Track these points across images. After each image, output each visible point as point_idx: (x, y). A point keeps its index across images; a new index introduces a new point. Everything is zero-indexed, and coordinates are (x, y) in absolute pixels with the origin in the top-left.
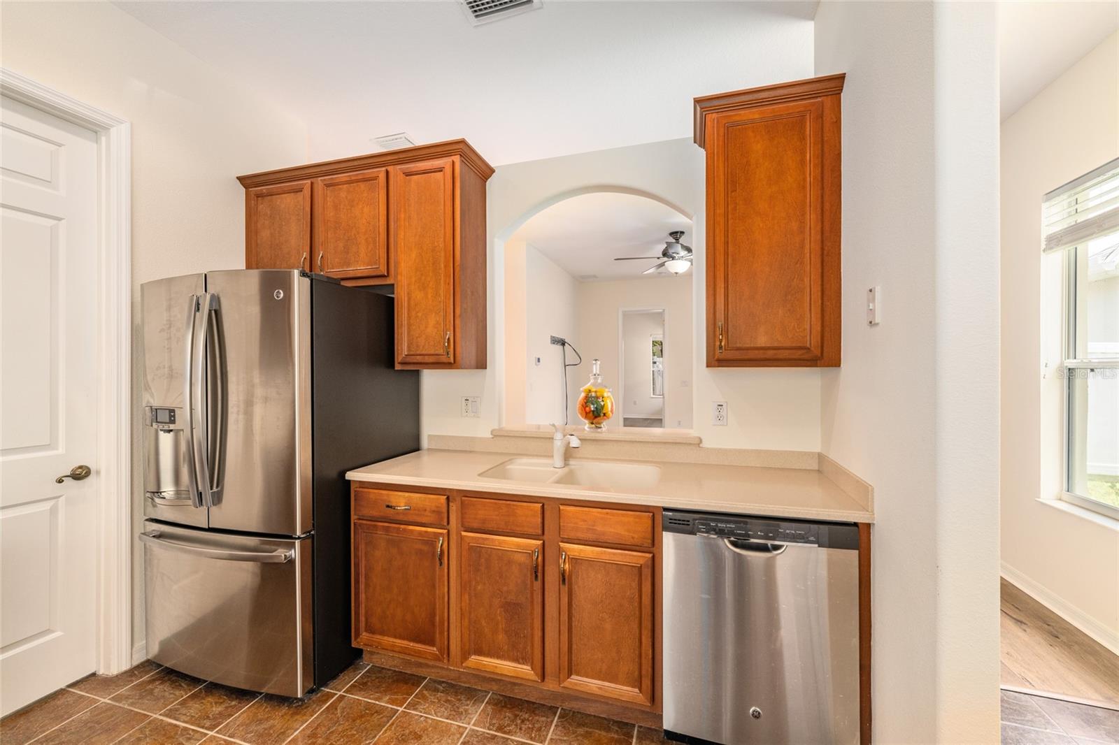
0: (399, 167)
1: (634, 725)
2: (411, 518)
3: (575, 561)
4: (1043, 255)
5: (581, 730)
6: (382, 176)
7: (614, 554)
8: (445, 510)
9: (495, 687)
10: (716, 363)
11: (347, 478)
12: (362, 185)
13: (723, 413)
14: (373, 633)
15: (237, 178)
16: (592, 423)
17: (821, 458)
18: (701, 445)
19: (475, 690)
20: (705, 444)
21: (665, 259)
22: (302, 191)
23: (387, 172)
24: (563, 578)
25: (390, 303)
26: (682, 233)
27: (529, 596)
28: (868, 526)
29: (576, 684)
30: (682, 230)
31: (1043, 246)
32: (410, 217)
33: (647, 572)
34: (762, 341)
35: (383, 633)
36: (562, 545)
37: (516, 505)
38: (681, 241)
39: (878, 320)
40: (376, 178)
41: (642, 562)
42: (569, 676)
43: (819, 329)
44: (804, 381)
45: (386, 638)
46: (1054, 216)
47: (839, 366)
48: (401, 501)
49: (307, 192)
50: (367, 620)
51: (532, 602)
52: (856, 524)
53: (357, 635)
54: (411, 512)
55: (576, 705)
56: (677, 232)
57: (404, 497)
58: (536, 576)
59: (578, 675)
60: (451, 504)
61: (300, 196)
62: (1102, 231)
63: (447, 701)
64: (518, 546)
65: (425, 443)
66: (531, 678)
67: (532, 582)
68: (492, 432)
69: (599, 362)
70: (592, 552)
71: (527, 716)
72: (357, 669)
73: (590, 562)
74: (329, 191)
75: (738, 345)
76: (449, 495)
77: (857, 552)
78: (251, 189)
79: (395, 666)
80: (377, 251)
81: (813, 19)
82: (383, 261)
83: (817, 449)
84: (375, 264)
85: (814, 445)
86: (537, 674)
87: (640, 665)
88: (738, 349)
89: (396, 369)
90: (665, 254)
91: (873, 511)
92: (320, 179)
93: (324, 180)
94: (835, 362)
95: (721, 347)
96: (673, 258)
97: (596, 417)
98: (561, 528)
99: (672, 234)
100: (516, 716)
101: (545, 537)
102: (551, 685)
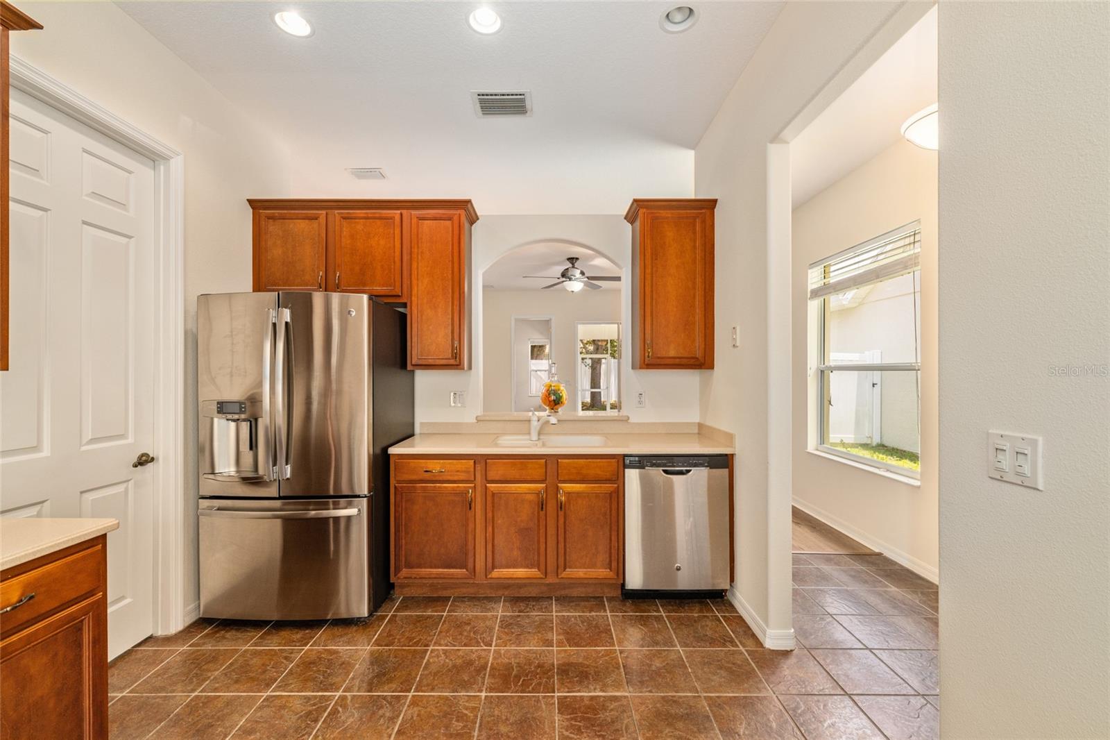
0: (413, 212)
1: (603, 597)
2: (445, 478)
3: (568, 494)
4: (809, 301)
5: (571, 604)
6: (397, 218)
7: (594, 487)
8: (472, 470)
9: (506, 593)
10: (645, 366)
11: (389, 453)
12: (378, 222)
13: (643, 399)
14: (412, 568)
15: (248, 200)
16: (552, 409)
17: (700, 426)
18: (629, 421)
19: (492, 597)
20: (631, 420)
21: (564, 279)
22: (317, 219)
23: (401, 214)
24: (561, 506)
25: (403, 318)
26: (577, 259)
27: (536, 522)
28: (732, 455)
29: (569, 574)
30: (577, 257)
31: (809, 296)
32: (422, 252)
33: (614, 495)
34: (672, 353)
35: (419, 566)
36: (559, 485)
37: (528, 462)
38: (576, 265)
39: (738, 344)
40: (392, 218)
41: (612, 489)
42: (564, 570)
43: (703, 346)
44: (689, 379)
45: (423, 570)
46: (814, 279)
47: (713, 368)
48: (435, 466)
49: (322, 220)
50: (406, 560)
51: (539, 526)
52: (726, 455)
53: (398, 570)
54: (446, 473)
55: (563, 593)
56: (573, 258)
57: (439, 463)
58: (542, 508)
59: (570, 568)
60: (477, 465)
61: (315, 224)
62: (835, 291)
63: (475, 605)
64: (529, 489)
65: (417, 430)
66: (538, 576)
67: (538, 513)
68: (476, 417)
69: (556, 365)
70: (580, 487)
71: (534, 603)
72: (393, 600)
73: (578, 494)
74: (344, 223)
75: (659, 356)
76: (475, 458)
77: (727, 470)
78: (261, 211)
79: (424, 593)
80: (392, 276)
81: (693, 149)
82: (398, 284)
83: (697, 419)
84: (391, 286)
85: (695, 418)
86: (542, 573)
87: (610, 553)
88: (659, 358)
89: (408, 369)
90: (563, 275)
91: (735, 448)
92: (336, 211)
93: (342, 213)
94: (711, 367)
95: (648, 357)
96: (570, 279)
97: (556, 405)
98: (560, 474)
99: (569, 259)
100: (528, 605)
101: (547, 482)
102: (551, 579)
